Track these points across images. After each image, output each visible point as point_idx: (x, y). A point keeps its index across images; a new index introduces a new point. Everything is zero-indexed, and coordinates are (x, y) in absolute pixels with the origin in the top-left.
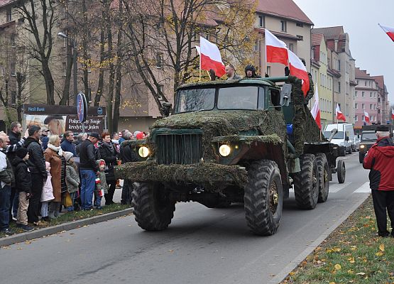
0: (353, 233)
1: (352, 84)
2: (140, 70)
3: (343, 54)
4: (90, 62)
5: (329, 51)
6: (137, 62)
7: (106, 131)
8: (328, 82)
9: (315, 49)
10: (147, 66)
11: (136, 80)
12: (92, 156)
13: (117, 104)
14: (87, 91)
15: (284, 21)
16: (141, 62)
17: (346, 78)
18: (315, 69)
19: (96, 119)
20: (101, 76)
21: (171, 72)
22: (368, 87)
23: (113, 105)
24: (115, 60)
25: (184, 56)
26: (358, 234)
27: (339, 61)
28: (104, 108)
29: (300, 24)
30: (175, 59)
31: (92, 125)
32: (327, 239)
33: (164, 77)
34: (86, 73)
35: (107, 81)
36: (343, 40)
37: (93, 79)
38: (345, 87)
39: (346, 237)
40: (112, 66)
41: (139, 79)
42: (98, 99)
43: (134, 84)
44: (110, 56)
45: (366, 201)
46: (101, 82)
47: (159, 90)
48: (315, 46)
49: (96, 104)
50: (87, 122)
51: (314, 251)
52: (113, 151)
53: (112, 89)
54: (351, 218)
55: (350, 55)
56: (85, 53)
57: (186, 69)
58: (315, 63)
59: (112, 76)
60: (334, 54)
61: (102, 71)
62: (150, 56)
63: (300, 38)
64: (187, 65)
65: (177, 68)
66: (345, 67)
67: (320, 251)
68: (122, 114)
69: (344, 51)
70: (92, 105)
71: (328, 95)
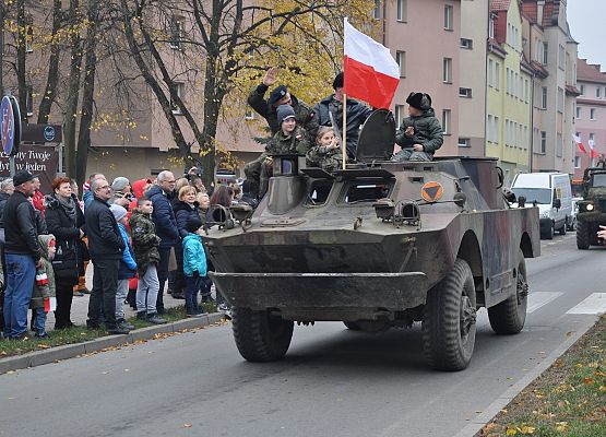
0: (561, 397)
1: (571, 93)
2: (135, 51)
3: (554, 31)
4: (30, 32)
5: (526, 22)
6: (130, 33)
7: (61, 175)
8: (522, 86)
9: (497, 17)
10: (150, 43)
11: (127, 72)
12: (29, 227)
13: (86, 120)
14: (24, 91)
16: (138, 33)
17: (559, 80)
18: (495, 60)
19: (41, 150)
20: (54, 62)
21: (200, 58)
22: (602, 99)
23: (78, 122)
24: (83, 29)
25: (228, 24)
26: (571, 397)
27: (546, 45)
28: (57, 128)
30: (208, 30)
31: (32, 162)
32: (508, 407)
33: (185, 66)
34: (22, 53)
35: (65, 71)
37: (37, 65)
38: (556, 98)
39: (548, 404)
40: (76, 39)
41: (132, 70)
42: (46, 108)
43: (123, 79)
44: (72, 19)
45: (592, 331)
46: (53, 75)
47: (174, 93)
48: (496, 13)
49: (42, 120)
50: (21, 155)
51: (482, 431)
52: (74, 216)
53: (75, 87)
54: (558, 366)
55: (567, 34)
56: (21, 13)
57: (230, 52)
58: (496, 47)
59: (76, 62)
60: (535, 31)
61: (56, 50)
62: (157, 21)
64: (234, 44)
65: (212, 49)
66: (556, 57)
67: (492, 431)
68: (95, 141)
69: (555, 23)
70: (34, 121)
71: (521, 113)
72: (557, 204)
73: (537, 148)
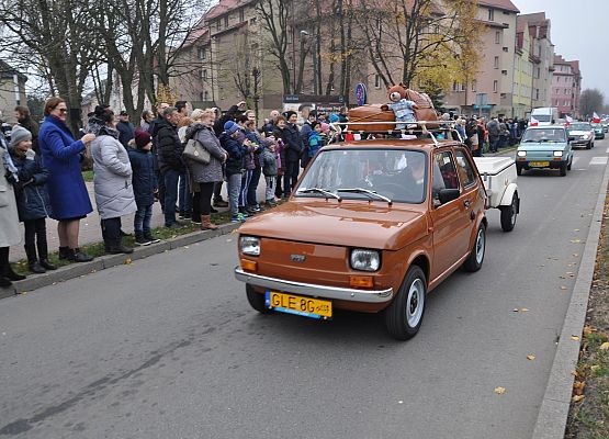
1: (551, 70)
3: (545, 40)
5: (531, 37)
8: (528, 67)
9: (519, 36)
15: (491, 9)
17: (546, 64)
18: (518, 56)
22: (564, 72)
27: (540, 48)
29: (506, 12)
36: (545, 26)
38: (544, 72)
48: (519, 33)
55: (550, 41)
58: (519, 50)
63: (506, 26)
66: (544, 53)
69: (545, 37)
71: (528, 80)
72: (553, 122)
73: (535, 97)
